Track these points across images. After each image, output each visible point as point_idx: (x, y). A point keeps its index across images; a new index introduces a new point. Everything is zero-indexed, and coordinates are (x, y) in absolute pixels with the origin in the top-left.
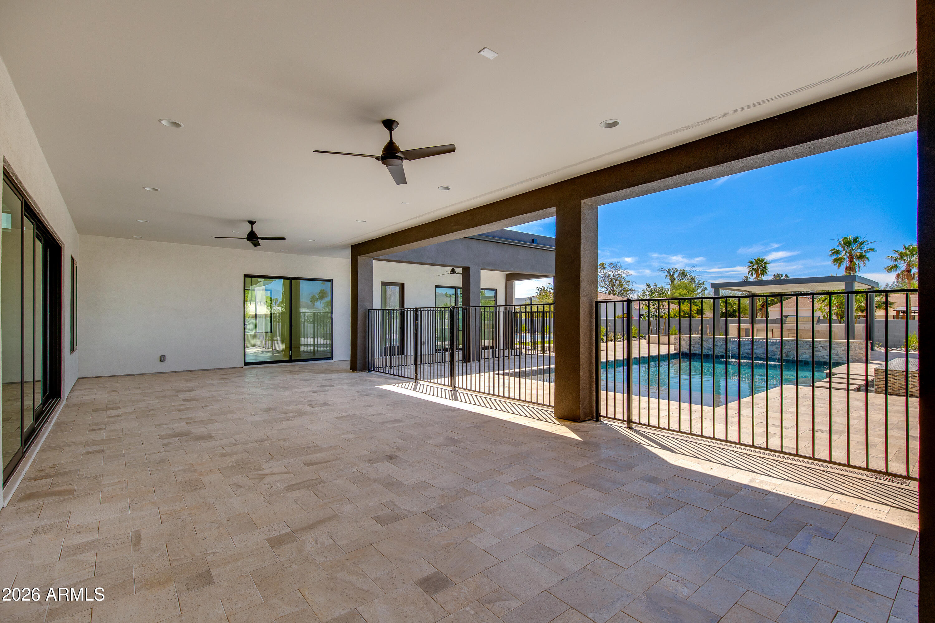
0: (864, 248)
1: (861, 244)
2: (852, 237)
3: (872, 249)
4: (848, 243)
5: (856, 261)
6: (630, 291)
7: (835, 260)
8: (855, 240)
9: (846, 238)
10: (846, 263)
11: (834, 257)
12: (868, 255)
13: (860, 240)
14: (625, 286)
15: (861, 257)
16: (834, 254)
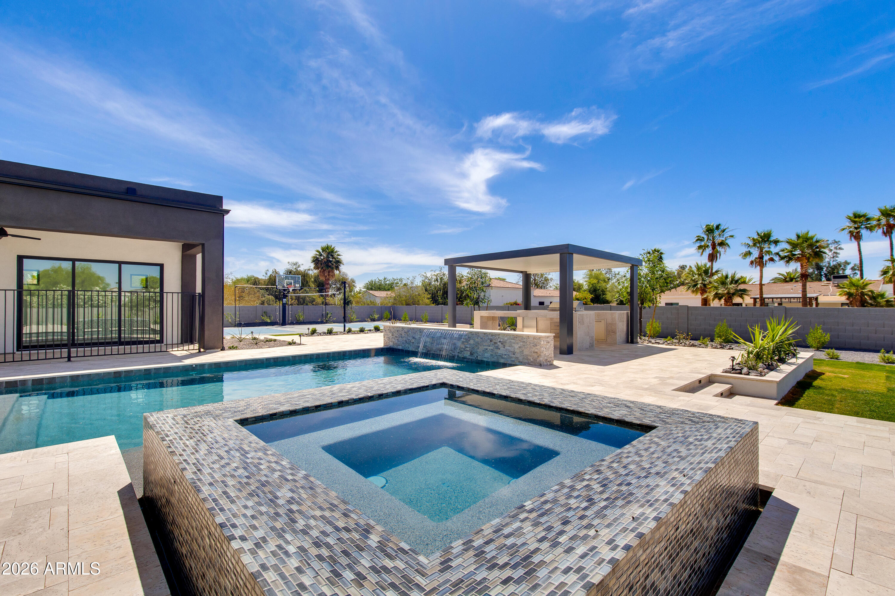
0: (726, 235)
1: (723, 231)
2: (714, 224)
3: (732, 236)
4: (710, 231)
5: (718, 248)
6: (550, 281)
7: (700, 247)
8: (718, 227)
9: (709, 225)
10: (709, 251)
11: (698, 244)
12: (727, 242)
13: (722, 228)
14: (545, 275)
15: (722, 244)
16: (698, 241)
